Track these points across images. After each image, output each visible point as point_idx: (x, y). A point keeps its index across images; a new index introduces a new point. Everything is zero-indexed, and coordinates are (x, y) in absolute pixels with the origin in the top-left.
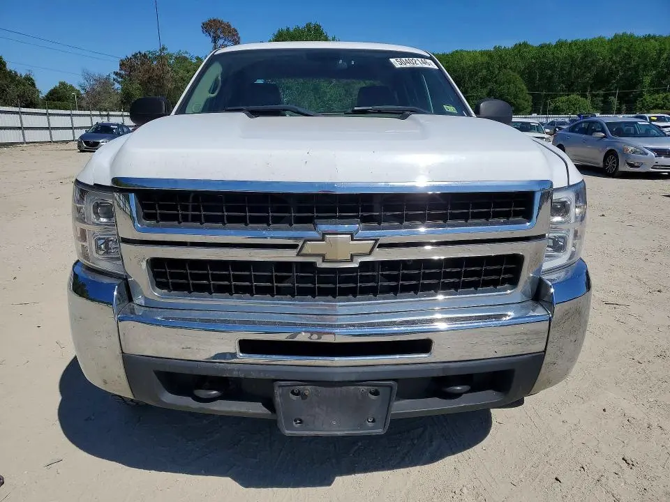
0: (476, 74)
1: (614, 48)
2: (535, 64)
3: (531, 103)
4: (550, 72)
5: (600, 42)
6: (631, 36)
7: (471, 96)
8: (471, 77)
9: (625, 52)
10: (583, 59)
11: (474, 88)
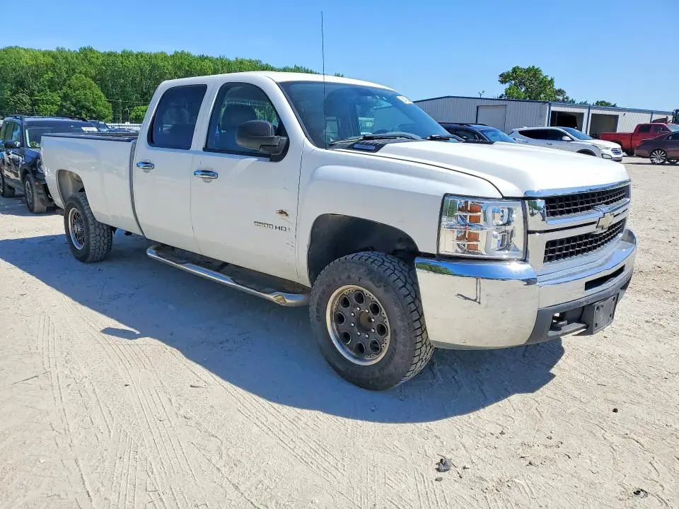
0: (42, 76)
1: (178, 63)
2: (105, 71)
3: (111, 111)
4: (122, 81)
5: (165, 57)
6: (188, 55)
7: (40, 100)
8: (36, 77)
9: (187, 68)
10: (151, 71)
11: (42, 91)
